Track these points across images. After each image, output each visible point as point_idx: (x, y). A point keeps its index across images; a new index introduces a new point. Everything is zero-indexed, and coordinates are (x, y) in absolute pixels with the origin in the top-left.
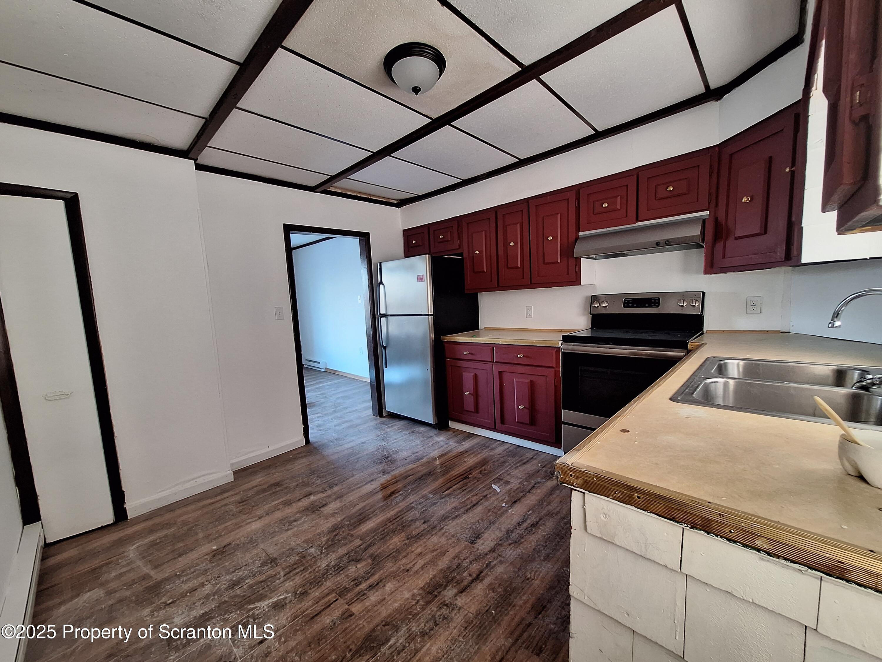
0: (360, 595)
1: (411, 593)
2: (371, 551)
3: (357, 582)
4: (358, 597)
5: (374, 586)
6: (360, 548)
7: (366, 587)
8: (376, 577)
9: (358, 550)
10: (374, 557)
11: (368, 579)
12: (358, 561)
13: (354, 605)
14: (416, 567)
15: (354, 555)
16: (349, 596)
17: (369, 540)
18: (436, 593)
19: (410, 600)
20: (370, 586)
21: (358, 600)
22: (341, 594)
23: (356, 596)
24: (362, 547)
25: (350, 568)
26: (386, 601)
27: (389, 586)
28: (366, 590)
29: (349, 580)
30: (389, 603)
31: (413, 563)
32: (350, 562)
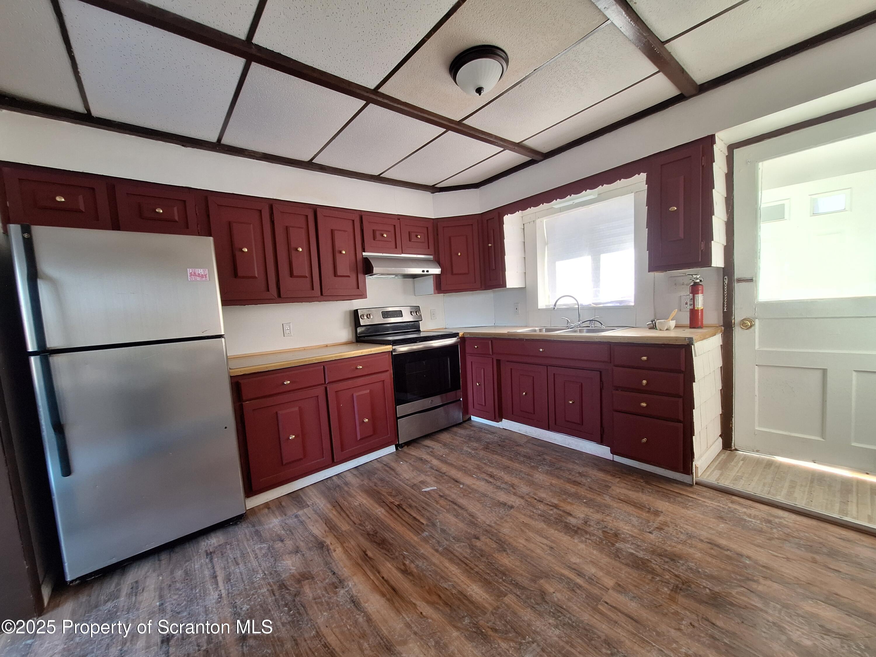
0: (593, 582)
1: (579, 544)
2: (526, 582)
3: (573, 588)
4: (595, 583)
5: (577, 572)
6: (520, 595)
7: (581, 579)
8: (566, 572)
9: (524, 596)
10: (535, 578)
11: (568, 578)
12: (543, 594)
13: (605, 584)
14: (548, 543)
15: (535, 599)
16: (596, 591)
17: (506, 586)
18: (575, 529)
19: (588, 544)
20: (579, 575)
21: (600, 582)
22: (597, 599)
23: (595, 585)
24: (518, 593)
25: (556, 599)
26: (593, 560)
27: (574, 559)
28: (585, 578)
29: (575, 596)
30: (594, 557)
31: (542, 545)
32: (546, 601)
